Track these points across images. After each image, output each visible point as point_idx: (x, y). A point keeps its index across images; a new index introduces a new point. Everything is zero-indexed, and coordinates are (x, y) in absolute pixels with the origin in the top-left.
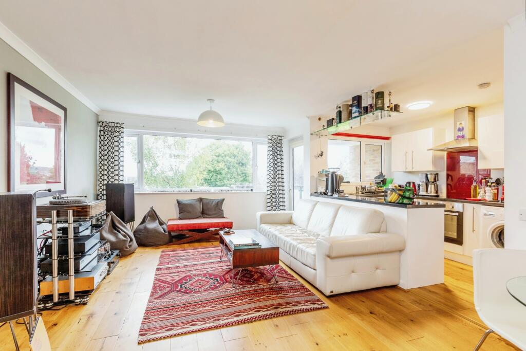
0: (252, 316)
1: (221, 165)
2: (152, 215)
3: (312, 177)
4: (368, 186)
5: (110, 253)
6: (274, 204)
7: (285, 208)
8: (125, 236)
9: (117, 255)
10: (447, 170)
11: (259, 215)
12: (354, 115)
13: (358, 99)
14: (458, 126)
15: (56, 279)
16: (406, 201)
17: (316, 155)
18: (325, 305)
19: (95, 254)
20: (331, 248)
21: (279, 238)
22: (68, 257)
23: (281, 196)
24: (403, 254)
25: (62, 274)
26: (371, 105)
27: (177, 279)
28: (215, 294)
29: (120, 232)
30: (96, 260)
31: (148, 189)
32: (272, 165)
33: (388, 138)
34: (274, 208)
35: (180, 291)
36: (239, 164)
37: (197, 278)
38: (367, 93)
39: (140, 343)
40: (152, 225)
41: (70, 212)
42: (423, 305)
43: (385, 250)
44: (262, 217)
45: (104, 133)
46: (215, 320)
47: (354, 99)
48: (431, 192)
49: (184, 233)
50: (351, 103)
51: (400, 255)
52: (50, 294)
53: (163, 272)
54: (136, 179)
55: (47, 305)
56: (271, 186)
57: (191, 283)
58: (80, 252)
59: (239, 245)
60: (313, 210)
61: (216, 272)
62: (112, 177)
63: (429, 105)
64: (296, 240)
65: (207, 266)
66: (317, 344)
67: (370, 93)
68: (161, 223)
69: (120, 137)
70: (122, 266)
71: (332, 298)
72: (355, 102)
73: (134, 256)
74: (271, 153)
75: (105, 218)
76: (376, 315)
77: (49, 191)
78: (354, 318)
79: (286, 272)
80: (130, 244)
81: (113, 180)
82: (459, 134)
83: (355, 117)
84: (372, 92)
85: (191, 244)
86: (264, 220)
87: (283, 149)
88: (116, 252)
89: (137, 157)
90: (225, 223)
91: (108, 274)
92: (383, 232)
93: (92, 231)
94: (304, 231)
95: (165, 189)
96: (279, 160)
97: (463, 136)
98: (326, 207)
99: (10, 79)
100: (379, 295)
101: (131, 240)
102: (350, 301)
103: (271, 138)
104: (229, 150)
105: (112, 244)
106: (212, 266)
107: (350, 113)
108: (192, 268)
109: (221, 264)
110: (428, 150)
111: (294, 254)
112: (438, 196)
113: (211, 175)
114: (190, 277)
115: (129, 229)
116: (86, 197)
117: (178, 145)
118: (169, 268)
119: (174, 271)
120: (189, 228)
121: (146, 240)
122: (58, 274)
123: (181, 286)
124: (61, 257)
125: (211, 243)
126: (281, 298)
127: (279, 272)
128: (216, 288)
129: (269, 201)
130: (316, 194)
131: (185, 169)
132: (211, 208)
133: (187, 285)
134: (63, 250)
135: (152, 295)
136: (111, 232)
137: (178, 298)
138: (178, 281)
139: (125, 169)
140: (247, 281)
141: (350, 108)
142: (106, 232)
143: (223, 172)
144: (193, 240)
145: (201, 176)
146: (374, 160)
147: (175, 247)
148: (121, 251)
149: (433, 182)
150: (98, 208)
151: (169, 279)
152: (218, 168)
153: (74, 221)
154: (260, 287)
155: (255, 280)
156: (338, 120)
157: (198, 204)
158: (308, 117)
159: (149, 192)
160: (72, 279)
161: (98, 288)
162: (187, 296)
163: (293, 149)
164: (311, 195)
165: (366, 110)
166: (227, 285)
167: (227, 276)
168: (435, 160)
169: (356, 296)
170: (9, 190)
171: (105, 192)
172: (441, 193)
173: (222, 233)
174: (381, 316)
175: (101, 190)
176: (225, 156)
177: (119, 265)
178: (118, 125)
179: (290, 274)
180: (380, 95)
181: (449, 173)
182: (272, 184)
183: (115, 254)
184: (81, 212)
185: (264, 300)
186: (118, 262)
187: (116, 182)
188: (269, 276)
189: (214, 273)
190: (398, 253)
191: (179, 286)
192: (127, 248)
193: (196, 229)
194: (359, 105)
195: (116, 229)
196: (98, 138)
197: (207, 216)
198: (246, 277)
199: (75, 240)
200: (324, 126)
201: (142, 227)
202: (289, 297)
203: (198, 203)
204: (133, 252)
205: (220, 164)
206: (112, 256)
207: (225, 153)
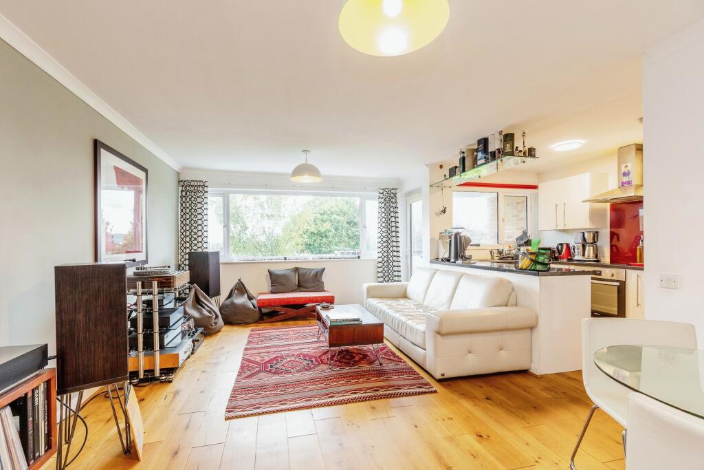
0: (347, 397)
1: (327, 226)
2: (240, 288)
3: (432, 240)
4: (506, 249)
5: (194, 330)
6: (386, 274)
7: (401, 279)
8: (210, 312)
9: (202, 333)
10: (611, 227)
11: (366, 287)
12: (479, 162)
13: (484, 142)
14: (623, 169)
15: (141, 355)
16: (539, 267)
17: (438, 212)
18: (433, 389)
19: (179, 330)
20: (441, 323)
21: (387, 314)
22: (153, 331)
23: (395, 264)
24: (535, 332)
25: (147, 350)
26: (499, 150)
27: (267, 359)
28: (308, 375)
29: (204, 308)
30: (180, 336)
31: (235, 258)
32: (384, 225)
33: (535, 187)
34: (386, 279)
35: (270, 371)
36: (349, 223)
37: (289, 359)
38: (494, 135)
39: (227, 419)
40: (240, 300)
41: (155, 283)
42: (555, 392)
43: (510, 326)
44: (369, 289)
45: (186, 194)
46: (306, 401)
47: (479, 142)
48: (589, 256)
49: (276, 310)
50: (476, 147)
51: (532, 334)
52: (136, 370)
53: (252, 352)
54: (222, 246)
55: (133, 381)
56: (383, 252)
57: (282, 363)
58: (165, 326)
59: (336, 321)
60: (431, 281)
61: (312, 352)
62: (195, 245)
63: (580, 145)
64: (407, 315)
65: (301, 347)
66: (416, 427)
67: (497, 135)
68: (250, 298)
69: (203, 197)
70: (207, 345)
71: (443, 383)
72: (481, 146)
73: (220, 334)
74: (383, 210)
75: (188, 292)
76: (492, 400)
77: (134, 261)
78: (466, 405)
79: (394, 354)
80: (216, 321)
81: (196, 248)
82: (624, 180)
83: (481, 165)
84: (501, 133)
85: (285, 323)
86: (372, 293)
87: (398, 205)
88: (200, 330)
89: (222, 218)
90: (325, 297)
91: (192, 353)
92: (512, 305)
93: (175, 305)
94: (420, 306)
95: (255, 258)
96: (393, 219)
97: (629, 183)
98: (447, 275)
99: (97, 145)
100: (503, 381)
101: (217, 317)
102: (465, 386)
103: (382, 191)
104: (337, 206)
105: (196, 320)
106: (307, 346)
107: (475, 160)
108: (285, 348)
109: (318, 345)
110: (583, 202)
111: (404, 333)
112: (598, 261)
113: (314, 238)
114: (282, 357)
115: (214, 304)
116: (169, 267)
117: (271, 202)
118: (258, 348)
119: (264, 351)
120: (283, 304)
121: (233, 317)
122: (144, 349)
123: (271, 367)
124: (146, 331)
125: (308, 322)
126: (384, 381)
127: (385, 354)
128: (309, 369)
129: (380, 270)
130: (436, 260)
131: (281, 234)
132: (309, 279)
133: (277, 366)
134: (148, 324)
135: (240, 374)
136: (194, 307)
137: (267, 379)
138: (268, 362)
139: (209, 234)
140: (345, 363)
141: (475, 154)
142: (189, 306)
143: (330, 234)
144: (287, 317)
145: (300, 241)
146: (517, 216)
147: (267, 325)
148: (205, 329)
149: (592, 243)
150: (182, 279)
151: (258, 359)
152: (323, 230)
153: (159, 293)
154: (361, 369)
155: (355, 362)
156: (461, 169)
157: (294, 275)
158: (427, 165)
159: (236, 261)
160: (157, 354)
161: (182, 367)
162: (277, 377)
163: (411, 205)
164: (431, 262)
165: (494, 156)
166: (323, 367)
167: (324, 358)
168: (595, 215)
169: (474, 381)
170: (96, 260)
171: (187, 262)
172: (603, 257)
173: (319, 308)
174: (498, 402)
175: (183, 260)
176: (332, 213)
177: (204, 344)
178: (202, 184)
179: (398, 357)
180: (509, 138)
181: (613, 230)
182: (385, 249)
183: (199, 332)
184: (166, 283)
185: (363, 382)
186: (203, 341)
187: (200, 250)
188: (373, 357)
189: (309, 353)
190: (529, 330)
191: (270, 366)
192: (212, 326)
193: (290, 305)
194: (485, 150)
195: (200, 305)
196: (180, 200)
197: (305, 290)
198: (346, 359)
199: (160, 314)
200: (445, 176)
201: (228, 302)
202: (393, 380)
203: (293, 273)
204: (219, 331)
205: (325, 225)
206: (196, 334)
207: (332, 210)
